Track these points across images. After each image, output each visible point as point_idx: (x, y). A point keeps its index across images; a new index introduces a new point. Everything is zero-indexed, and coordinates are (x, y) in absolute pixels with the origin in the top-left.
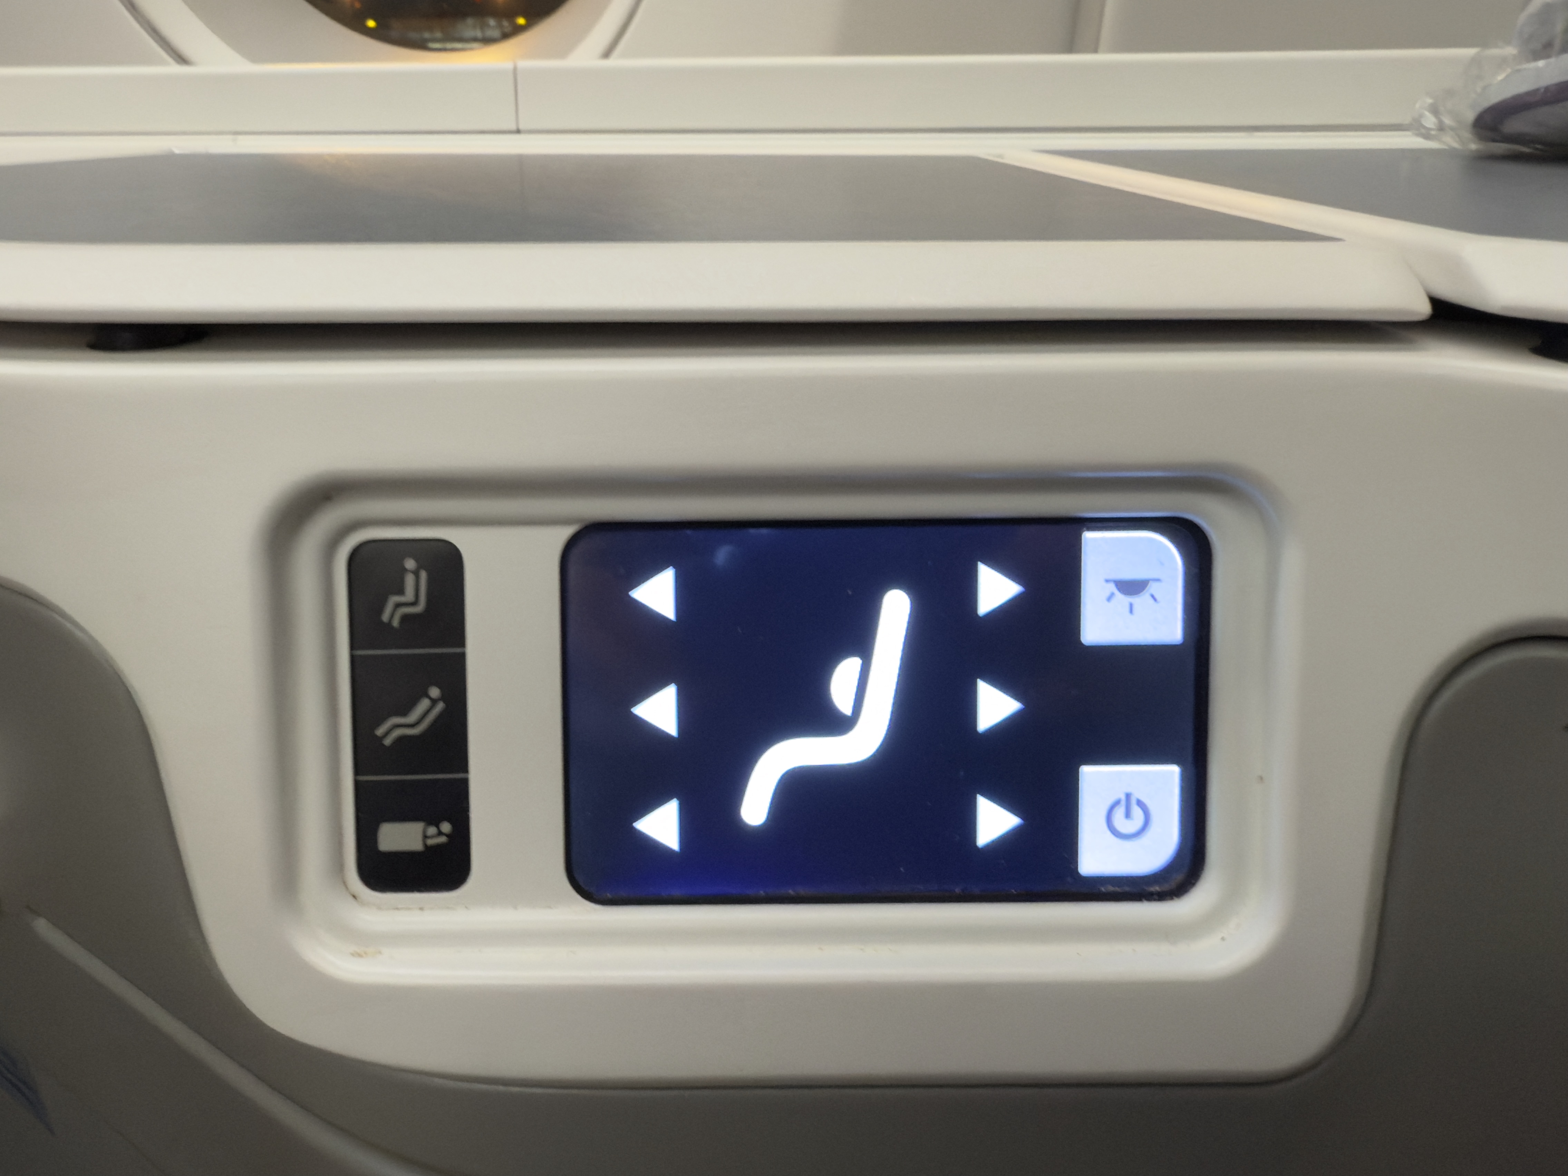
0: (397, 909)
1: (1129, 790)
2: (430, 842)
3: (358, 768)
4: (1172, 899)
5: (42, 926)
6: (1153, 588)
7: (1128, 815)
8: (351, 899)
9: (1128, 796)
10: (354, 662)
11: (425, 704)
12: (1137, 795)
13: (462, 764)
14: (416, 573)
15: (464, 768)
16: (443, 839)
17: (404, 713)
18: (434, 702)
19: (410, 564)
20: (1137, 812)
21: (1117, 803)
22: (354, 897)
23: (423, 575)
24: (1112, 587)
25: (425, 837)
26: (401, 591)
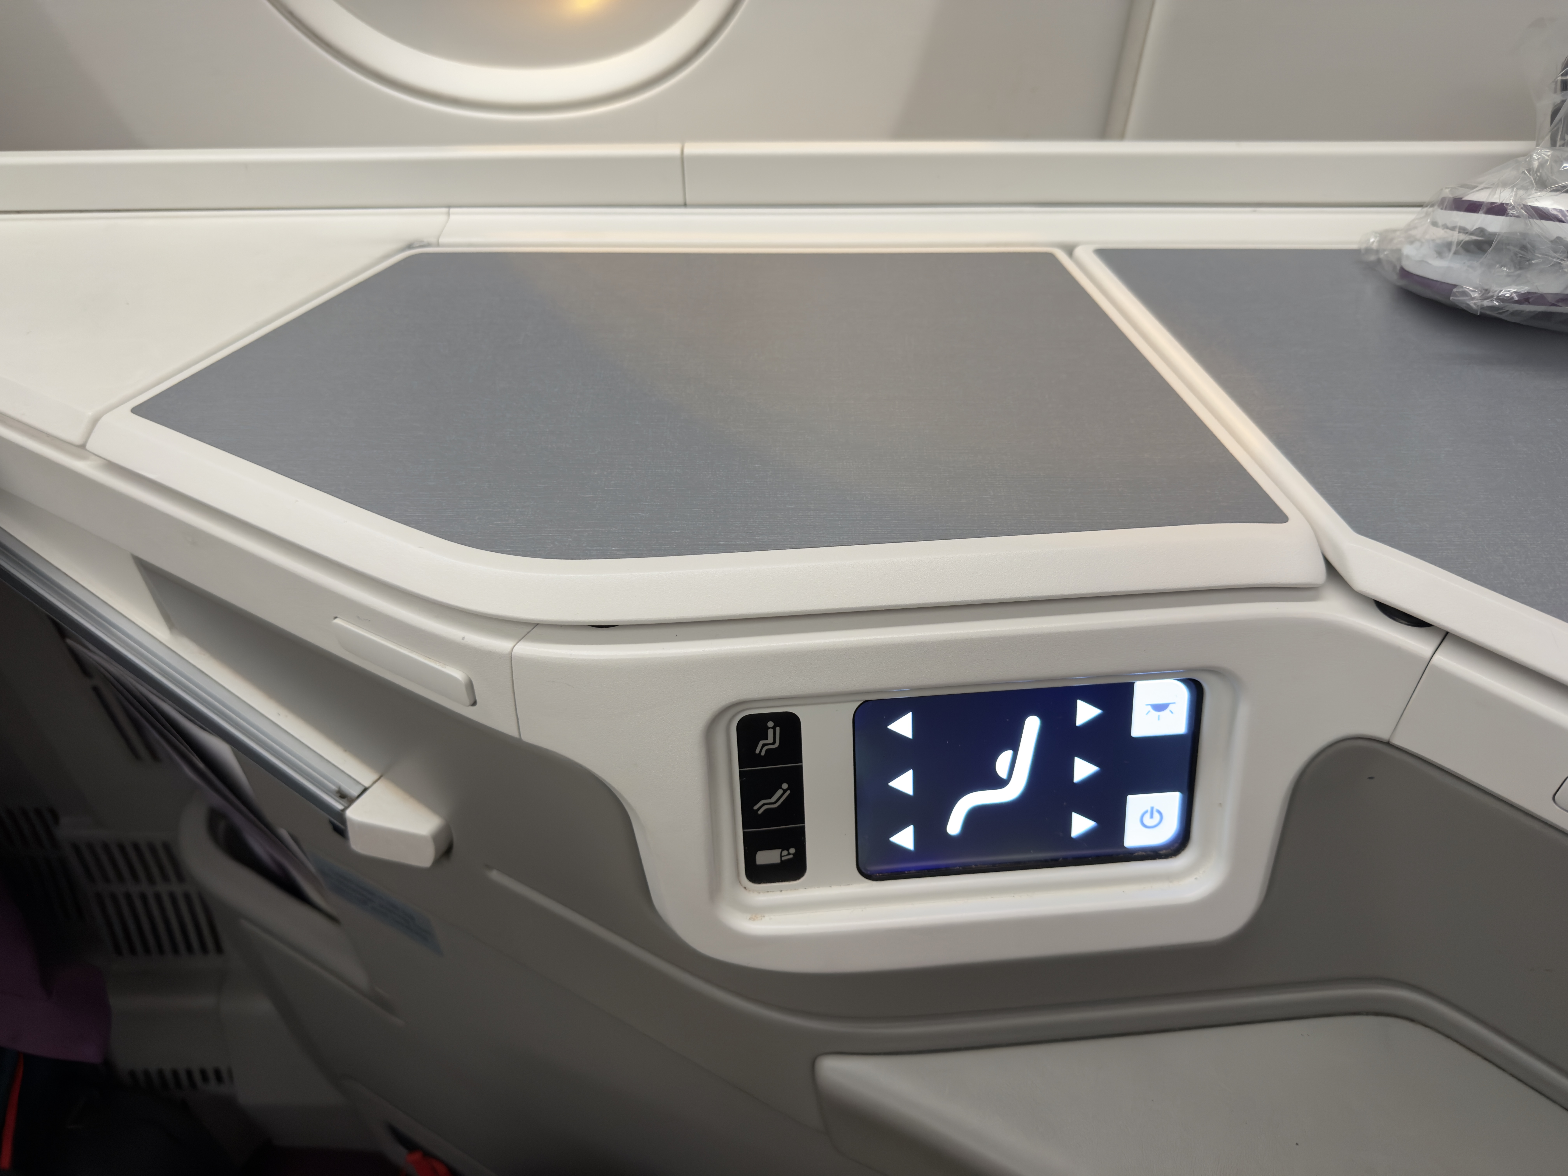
0: (768, 892)
1: (1152, 806)
2: (783, 858)
3: (745, 825)
4: (1172, 857)
5: (495, 875)
6: (1171, 707)
7: (1152, 817)
8: (743, 889)
9: (1152, 809)
10: (741, 774)
11: (780, 792)
12: (1156, 807)
13: (802, 819)
14: (774, 728)
15: (803, 822)
16: (791, 856)
17: (770, 798)
18: (785, 791)
19: (771, 724)
20: (1157, 816)
21: (1146, 812)
22: (745, 888)
23: (778, 729)
24: (1150, 708)
25: (781, 856)
26: (767, 739)
